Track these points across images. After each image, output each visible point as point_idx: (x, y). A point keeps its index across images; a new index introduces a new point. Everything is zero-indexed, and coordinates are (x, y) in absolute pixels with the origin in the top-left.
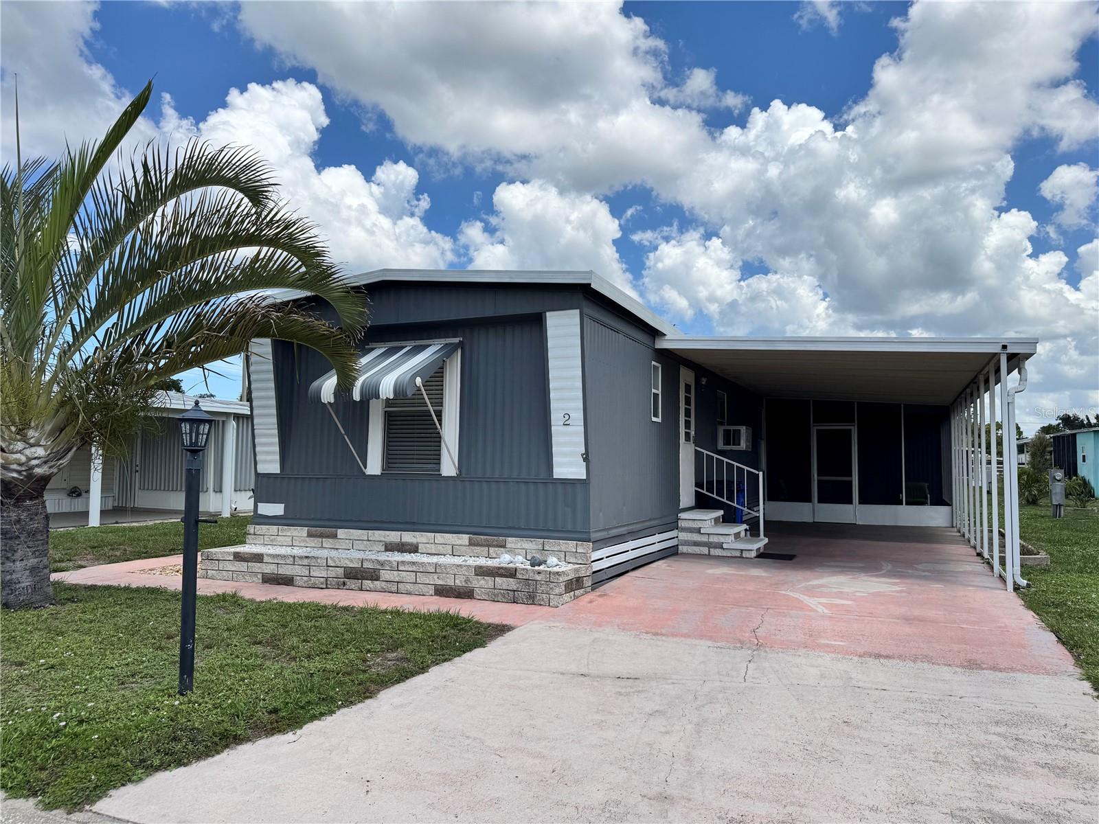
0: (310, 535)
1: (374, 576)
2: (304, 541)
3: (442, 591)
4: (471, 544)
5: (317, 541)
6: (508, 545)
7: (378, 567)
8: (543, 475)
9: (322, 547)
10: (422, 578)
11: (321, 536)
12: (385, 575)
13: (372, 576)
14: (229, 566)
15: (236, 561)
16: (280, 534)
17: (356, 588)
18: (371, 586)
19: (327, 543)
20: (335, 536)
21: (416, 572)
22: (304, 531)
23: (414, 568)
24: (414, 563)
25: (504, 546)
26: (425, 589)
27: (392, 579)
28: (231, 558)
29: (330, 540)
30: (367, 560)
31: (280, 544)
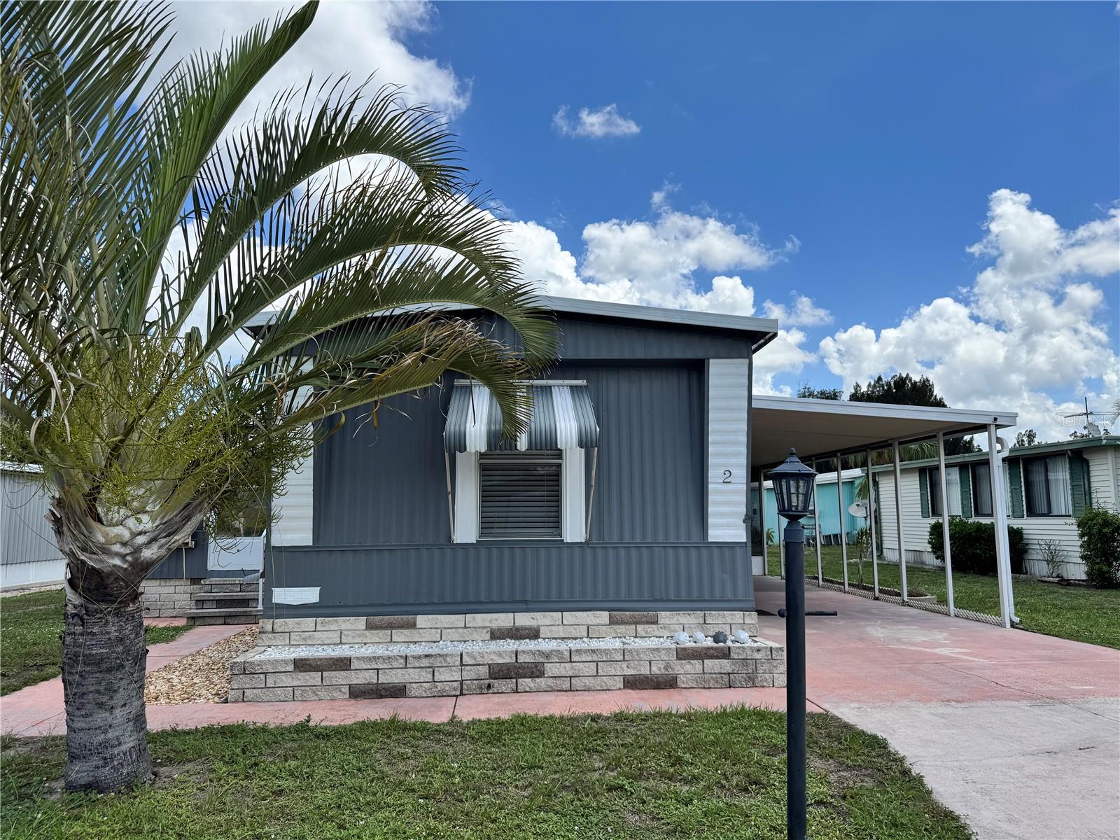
0: (370, 627)
1: (535, 671)
2: (360, 636)
3: (633, 683)
4: (613, 622)
5: (383, 635)
6: (661, 621)
7: (541, 660)
9: (391, 641)
10: (604, 669)
11: (391, 626)
12: (552, 669)
13: (532, 672)
14: (287, 680)
15: (301, 671)
16: (318, 628)
17: (509, 690)
18: (532, 685)
19: (399, 635)
20: (413, 626)
21: (597, 662)
22: (361, 622)
23: (595, 658)
24: (593, 651)
25: (656, 623)
26: (610, 682)
27: (564, 673)
28: (291, 668)
29: (406, 632)
30: (524, 652)
31: (319, 642)
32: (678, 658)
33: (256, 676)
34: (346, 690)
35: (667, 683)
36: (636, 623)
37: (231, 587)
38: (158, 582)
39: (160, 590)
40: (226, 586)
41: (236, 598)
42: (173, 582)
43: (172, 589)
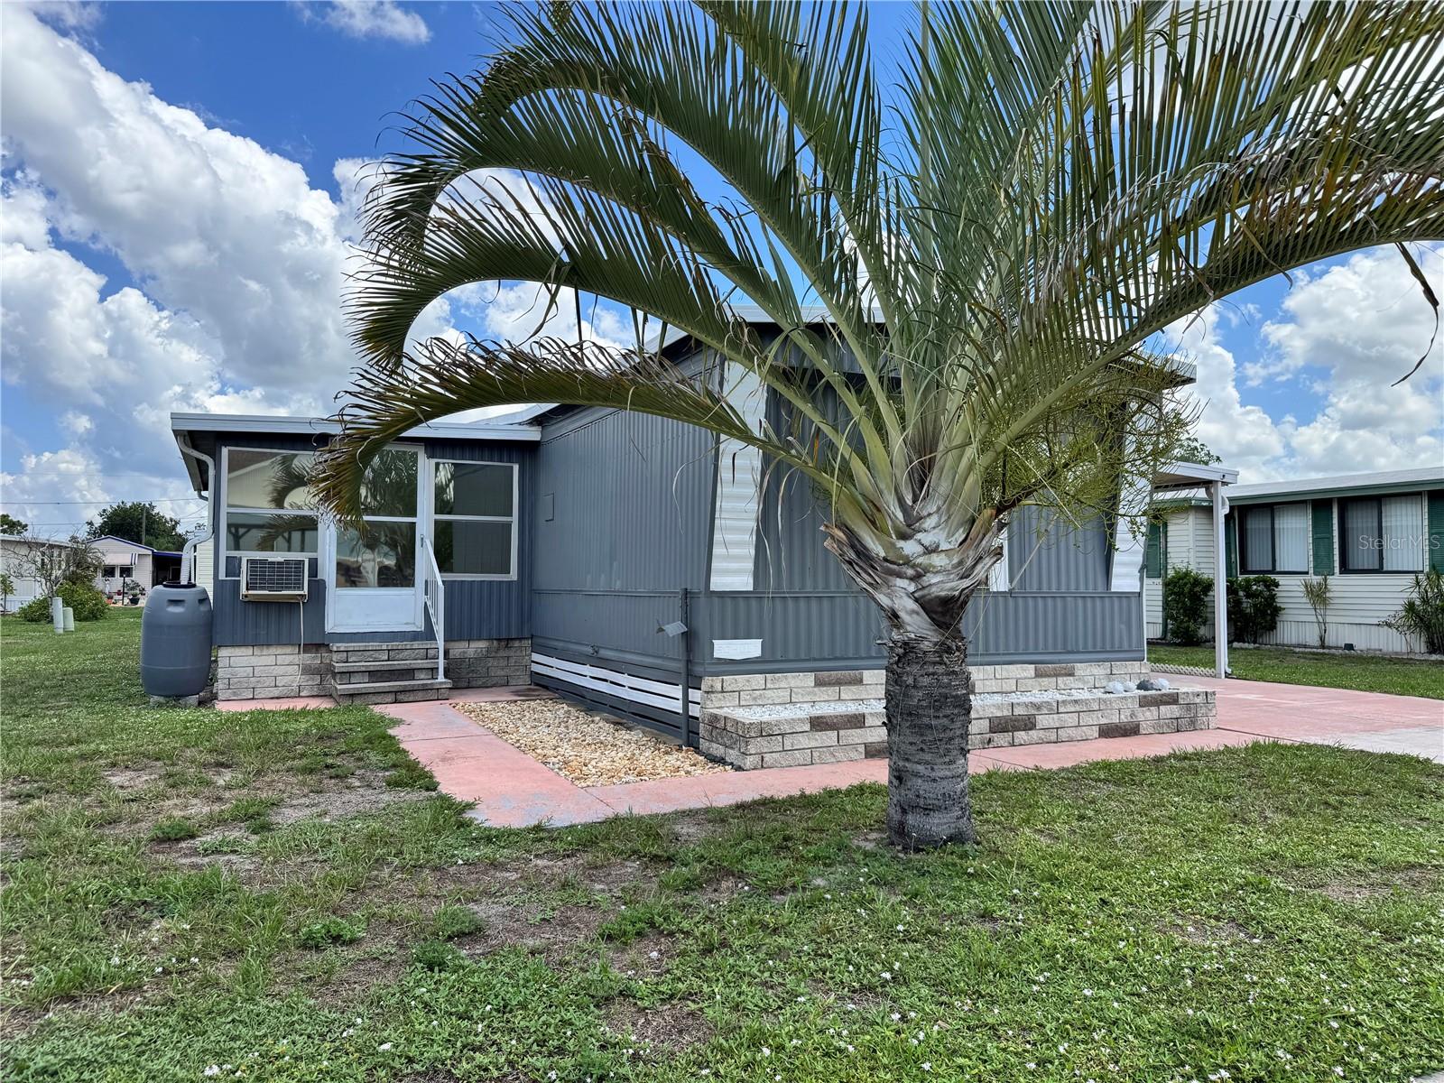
0: (819, 683)
1: (1028, 724)
2: (809, 694)
3: (1108, 732)
5: (832, 692)
7: (1033, 712)
8: (1101, 589)
9: (839, 699)
10: (1086, 719)
11: (839, 683)
12: (1042, 721)
13: (1026, 725)
16: (768, 686)
17: (1006, 744)
18: (1026, 738)
19: (847, 692)
20: (860, 681)
21: (1079, 712)
22: (809, 679)
23: (1078, 709)
24: (1076, 701)
25: (1072, 675)
26: (1088, 732)
27: (1053, 725)
28: (807, 727)
29: (853, 688)
30: (1018, 704)
31: (770, 702)
32: (1140, 706)
33: (773, 738)
34: (862, 749)
35: (1130, 730)
36: (1056, 675)
37: (376, 655)
38: (249, 651)
39: (254, 661)
40: (368, 653)
41: (398, 668)
42: (273, 650)
43: (271, 660)
